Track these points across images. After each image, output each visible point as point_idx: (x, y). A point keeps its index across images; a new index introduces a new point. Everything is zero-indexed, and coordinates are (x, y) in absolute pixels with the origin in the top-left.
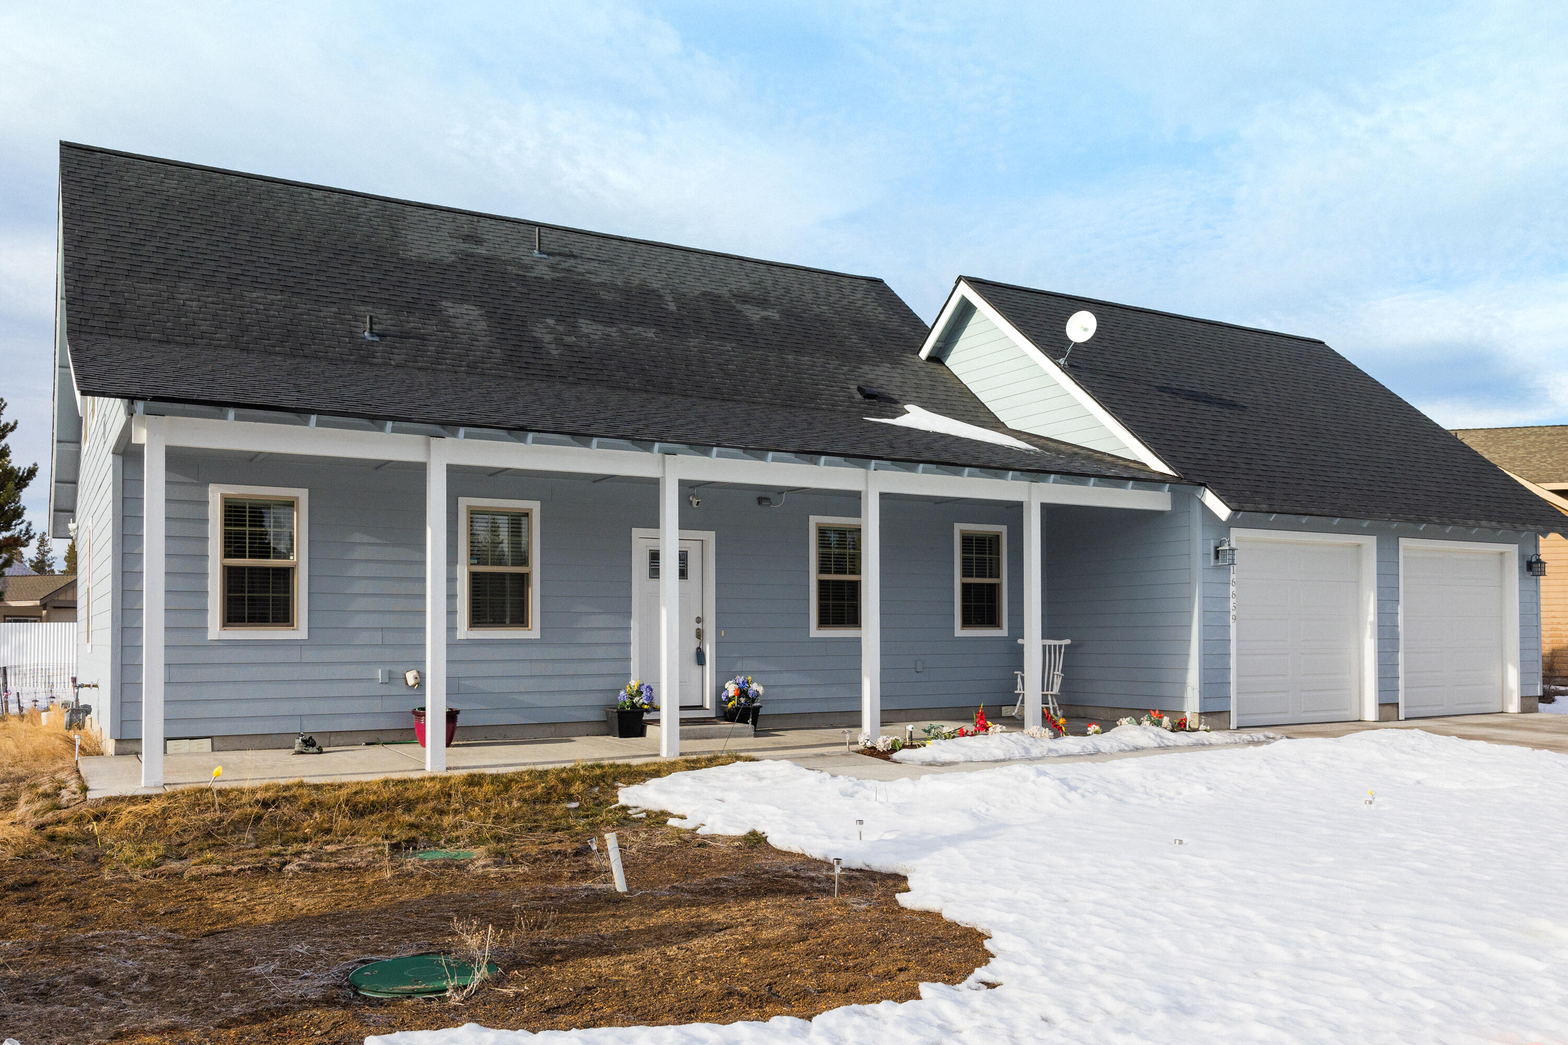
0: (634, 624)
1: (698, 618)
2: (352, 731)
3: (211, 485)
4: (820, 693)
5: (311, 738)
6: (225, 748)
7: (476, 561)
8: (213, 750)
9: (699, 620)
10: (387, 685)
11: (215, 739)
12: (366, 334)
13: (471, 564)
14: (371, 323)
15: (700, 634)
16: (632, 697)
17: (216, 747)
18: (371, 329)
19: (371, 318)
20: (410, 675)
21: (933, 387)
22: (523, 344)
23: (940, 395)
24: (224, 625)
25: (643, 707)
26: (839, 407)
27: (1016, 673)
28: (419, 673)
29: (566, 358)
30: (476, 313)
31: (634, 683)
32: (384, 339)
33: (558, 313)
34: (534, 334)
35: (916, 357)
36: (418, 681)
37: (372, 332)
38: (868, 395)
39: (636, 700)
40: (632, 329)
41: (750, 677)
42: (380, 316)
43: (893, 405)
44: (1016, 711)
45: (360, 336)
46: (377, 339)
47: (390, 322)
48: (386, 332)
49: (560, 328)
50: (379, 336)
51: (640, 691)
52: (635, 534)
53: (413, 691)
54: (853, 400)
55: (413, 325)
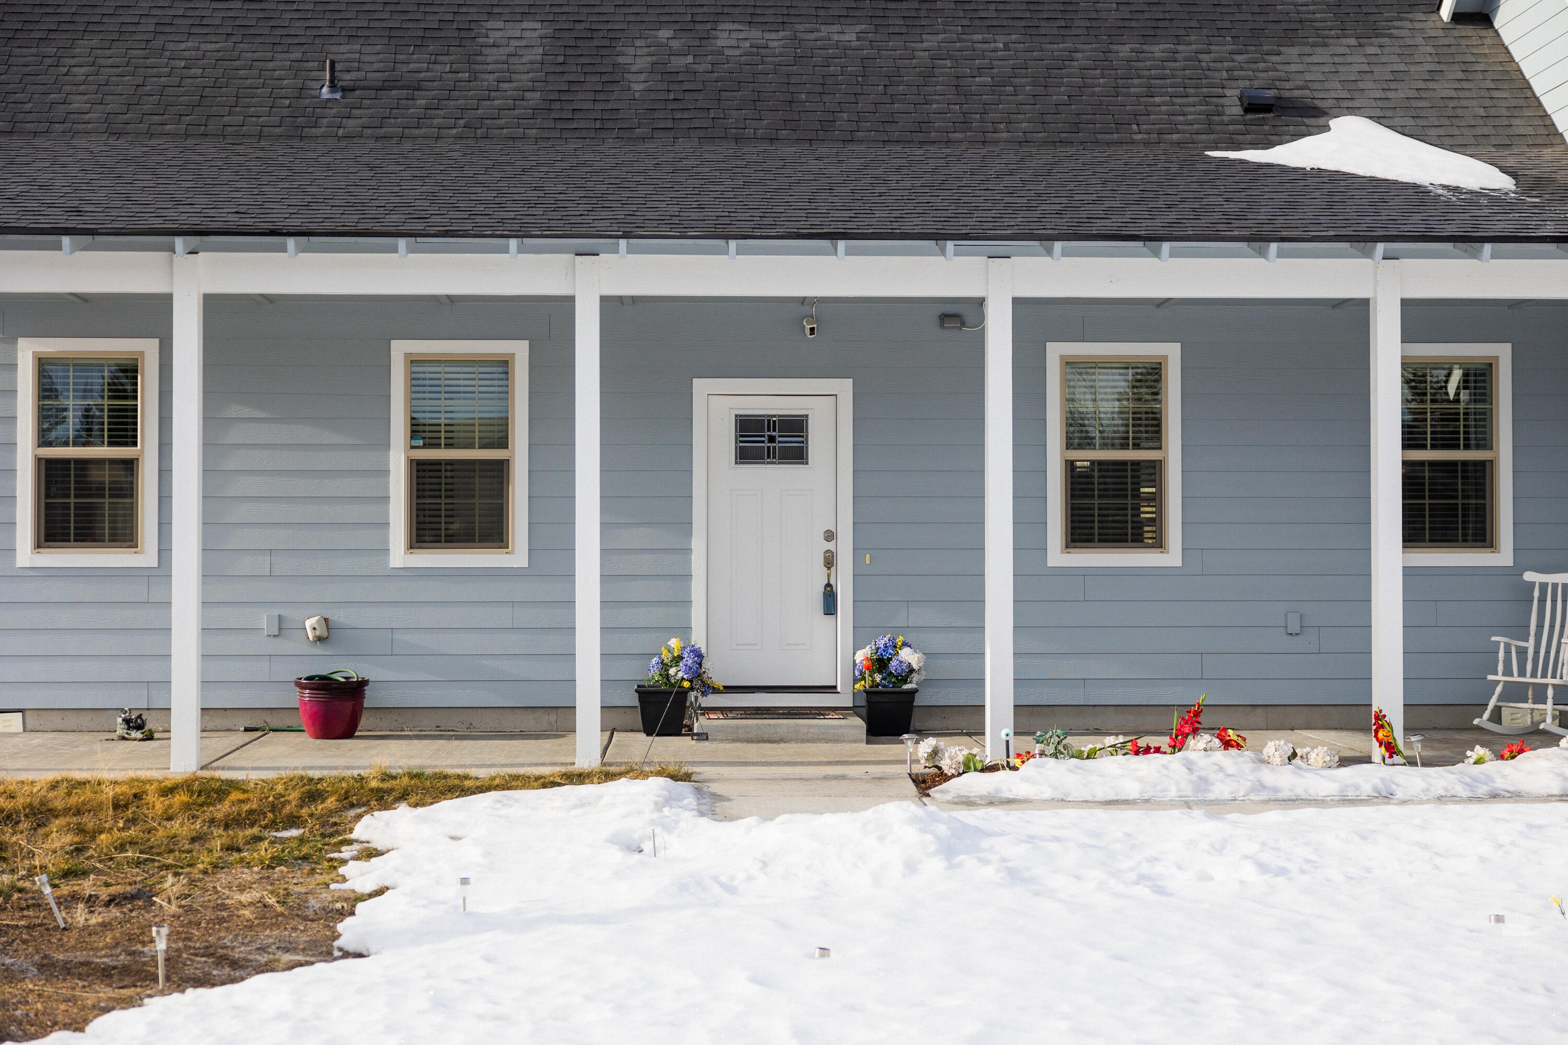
0: (698, 544)
1: (828, 531)
2: (225, 709)
3: (20, 339)
4: (1068, 669)
5: (140, 716)
6: (41, 728)
7: (421, 443)
8: (25, 730)
9: (830, 536)
10: (275, 640)
11: (27, 713)
12: (325, 90)
13: (412, 447)
14: (329, 71)
15: (830, 561)
16: (665, 667)
17: (30, 725)
18: (332, 81)
19: (333, 63)
20: (309, 623)
21: (1432, 76)
22: (588, 78)
23: (1442, 89)
24: (38, 545)
25: (686, 684)
26: (1174, 136)
27: (1493, 639)
28: (326, 620)
29: (653, 96)
30: (536, 34)
31: (674, 643)
32: (349, 94)
33: (689, 18)
34: (621, 60)
35: (1433, 17)
36: (325, 634)
37: (333, 86)
38: (1253, 107)
39: (672, 671)
40: (818, 31)
41: (901, 638)
42: (366, 58)
43: (1307, 121)
44: (1486, 716)
45: (313, 92)
46: (338, 96)
47: (376, 66)
48: (358, 84)
49: (675, 44)
50: (343, 89)
51: (680, 658)
52: (701, 387)
53: (319, 650)
54: (1217, 118)
55: (412, 66)
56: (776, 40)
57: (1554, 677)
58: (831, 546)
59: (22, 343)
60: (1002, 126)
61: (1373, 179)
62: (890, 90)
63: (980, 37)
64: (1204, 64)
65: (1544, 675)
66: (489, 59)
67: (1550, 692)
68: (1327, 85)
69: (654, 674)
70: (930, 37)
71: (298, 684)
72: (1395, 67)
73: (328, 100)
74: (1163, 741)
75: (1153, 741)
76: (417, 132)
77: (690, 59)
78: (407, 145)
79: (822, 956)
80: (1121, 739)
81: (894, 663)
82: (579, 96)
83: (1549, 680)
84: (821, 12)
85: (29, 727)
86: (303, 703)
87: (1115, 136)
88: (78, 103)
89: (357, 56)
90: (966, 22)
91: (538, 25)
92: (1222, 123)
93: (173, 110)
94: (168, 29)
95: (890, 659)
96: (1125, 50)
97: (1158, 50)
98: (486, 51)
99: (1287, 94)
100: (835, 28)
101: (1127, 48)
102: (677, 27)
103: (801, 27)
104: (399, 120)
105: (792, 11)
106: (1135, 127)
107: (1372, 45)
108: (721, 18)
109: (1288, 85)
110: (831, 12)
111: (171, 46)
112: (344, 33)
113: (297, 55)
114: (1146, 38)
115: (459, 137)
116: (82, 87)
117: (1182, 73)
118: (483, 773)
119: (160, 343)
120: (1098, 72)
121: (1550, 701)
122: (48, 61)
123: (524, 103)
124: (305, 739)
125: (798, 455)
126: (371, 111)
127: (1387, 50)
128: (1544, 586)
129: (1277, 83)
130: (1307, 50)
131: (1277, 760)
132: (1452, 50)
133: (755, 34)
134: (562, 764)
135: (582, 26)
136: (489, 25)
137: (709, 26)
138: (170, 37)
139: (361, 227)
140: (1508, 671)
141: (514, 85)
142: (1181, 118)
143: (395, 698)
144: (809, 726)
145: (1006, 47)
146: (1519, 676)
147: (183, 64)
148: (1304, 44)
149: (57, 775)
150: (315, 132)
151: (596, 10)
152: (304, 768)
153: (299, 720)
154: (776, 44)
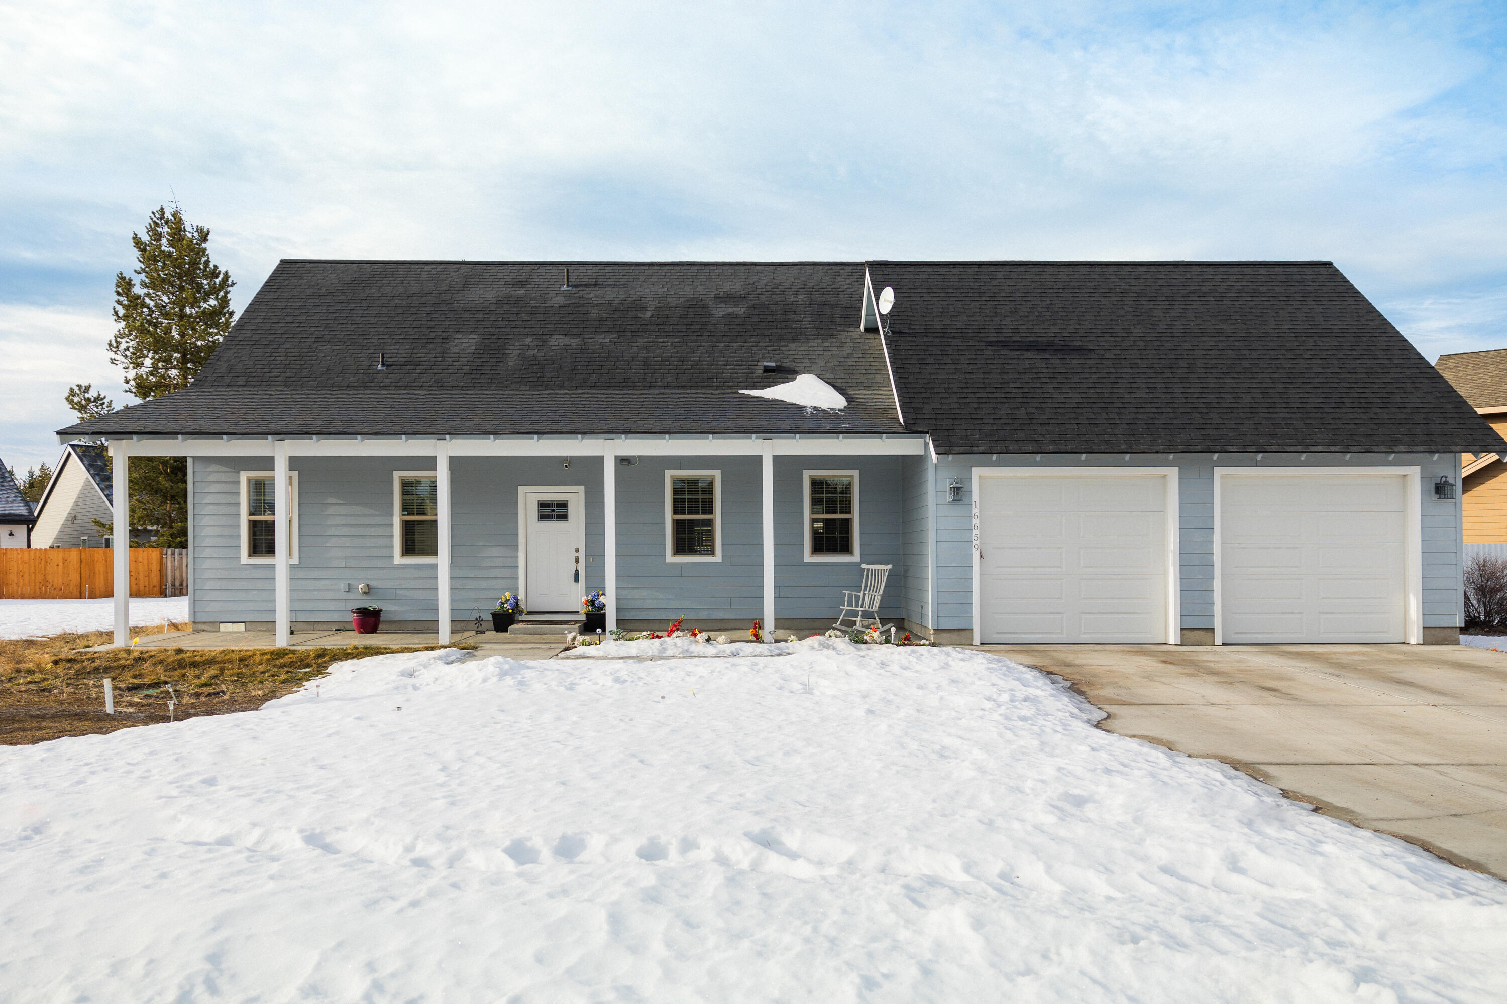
1: (576, 548)
2: (327, 622)
4: (675, 604)
6: (252, 629)
7: (406, 513)
8: (246, 630)
9: (577, 550)
10: (346, 593)
11: (247, 624)
12: (379, 366)
13: (403, 515)
14: (383, 358)
15: (577, 561)
16: (502, 604)
18: (383, 362)
20: (360, 586)
21: (849, 356)
22: (491, 360)
23: (850, 362)
24: (250, 555)
25: (510, 611)
26: (730, 383)
27: (844, 592)
28: (368, 585)
29: (516, 367)
30: (475, 341)
31: (507, 594)
32: (389, 368)
33: (540, 333)
34: (507, 352)
35: (858, 330)
36: (367, 591)
37: (383, 365)
38: (767, 370)
39: (505, 606)
40: (594, 338)
41: (601, 592)
42: (400, 352)
43: (789, 376)
44: (838, 623)
45: (374, 367)
46: (384, 369)
47: (404, 355)
48: (395, 363)
49: (532, 345)
50: (388, 366)
51: (509, 600)
52: (522, 490)
53: (365, 597)
54: (751, 375)
55: (419, 355)
56: (574, 342)
57: (862, 607)
58: (577, 554)
59: (242, 473)
60: (659, 379)
61: (792, 404)
62: (618, 364)
63: (662, 340)
64: (753, 352)
65: (857, 606)
66: (452, 352)
67: (860, 613)
68: (803, 361)
69: (498, 608)
70: (641, 340)
71: (352, 612)
72: (834, 352)
73: (380, 370)
74: (664, 634)
75: (660, 634)
76: (413, 384)
77: (536, 351)
78: (407, 390)
79: (398, 710)
80: (649, 632)
81: (597, 602)
82: (486, 368)
83: (859, 609)
84: (598, 330)
85: (247, 629)
86: (354, 619)
87: (706, 383)
88: (275, 373)
89: (397, 351)
90: (658, 334)
91: (476, 337)
92: (752, 378)
93: (314, 375)
94: (320, 340)
95: (595, 601)
96: (721, 346)
97: (735, 346)
98: (451, 348)
99: (784, 365)
100: (602, 337)
101: (723, 345)
102: (535, 337)
103: (587, 337)
104: (407, 379)
105: (585, 330)
106: (715, 379)
107: (827, 342)
108: (554, 333)
109: (786, 361)
110: (602, 330)
111: (320, 348)
112: (394, 341)
113: (372, 351)
114: (732, 340)
115: (430, 386)
116: (279, 366)
117: (743, 355)
118: (394, 647)
119: (299, 473)
120: (707, 355)
121: (859, 617)
122: (267, 355)
123: (462, 371)
124: (355, 634)
125: (564, 517)
126: (396, 375)
127: (833, 345)
128: (868, 570)
129: (782, 360)
130: (800, 345)
131: (701, 641)
132: (861, 345)
133: (567, 340)
134: (427, 644)
135: (495, 337)
136: (456, 337)
137: (548, 336)
138: (320, 344)
139: (345, 430)
140: (850, 605)
141: (459, 363)
142: (736, 375)
143: (397, 617)
144: (555, 628)
145: (672, 345)
146: (855, 607)
147: (323, 355)
148: (799, 342)
149: (225, 648)
150: (372, 384)
151: (503, 330)
152: (323, 645)
153: (354, 626)
154: (574, 344)
